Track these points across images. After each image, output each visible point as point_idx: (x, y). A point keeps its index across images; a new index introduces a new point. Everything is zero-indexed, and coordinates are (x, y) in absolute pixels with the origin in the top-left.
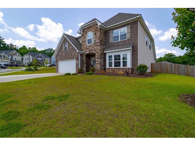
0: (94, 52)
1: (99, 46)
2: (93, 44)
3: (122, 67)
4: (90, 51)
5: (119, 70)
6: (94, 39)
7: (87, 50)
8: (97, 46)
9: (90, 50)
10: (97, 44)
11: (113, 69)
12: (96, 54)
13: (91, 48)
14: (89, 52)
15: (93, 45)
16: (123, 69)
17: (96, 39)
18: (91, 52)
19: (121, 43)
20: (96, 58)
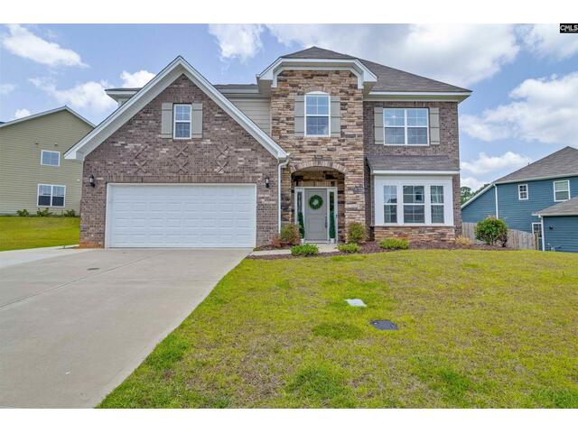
0: (337, 167)
1: (359, 149)
2: (332, 138)
3: (428, 222)
4: (315, 159)
5: (420, 232)
6: (339, 123)
7: (303, 156)
8: (353, 149)
9: (318, 159)
10: (350, 140)
11: (400, 230)
12: (349, 176)
13: (322, 150)
14: (312, 164)
15: (336, 141)
16: (433, 231)
17: (347, 123)
18: (325, 164)
19: (413, 153)
20: (350, 189)
